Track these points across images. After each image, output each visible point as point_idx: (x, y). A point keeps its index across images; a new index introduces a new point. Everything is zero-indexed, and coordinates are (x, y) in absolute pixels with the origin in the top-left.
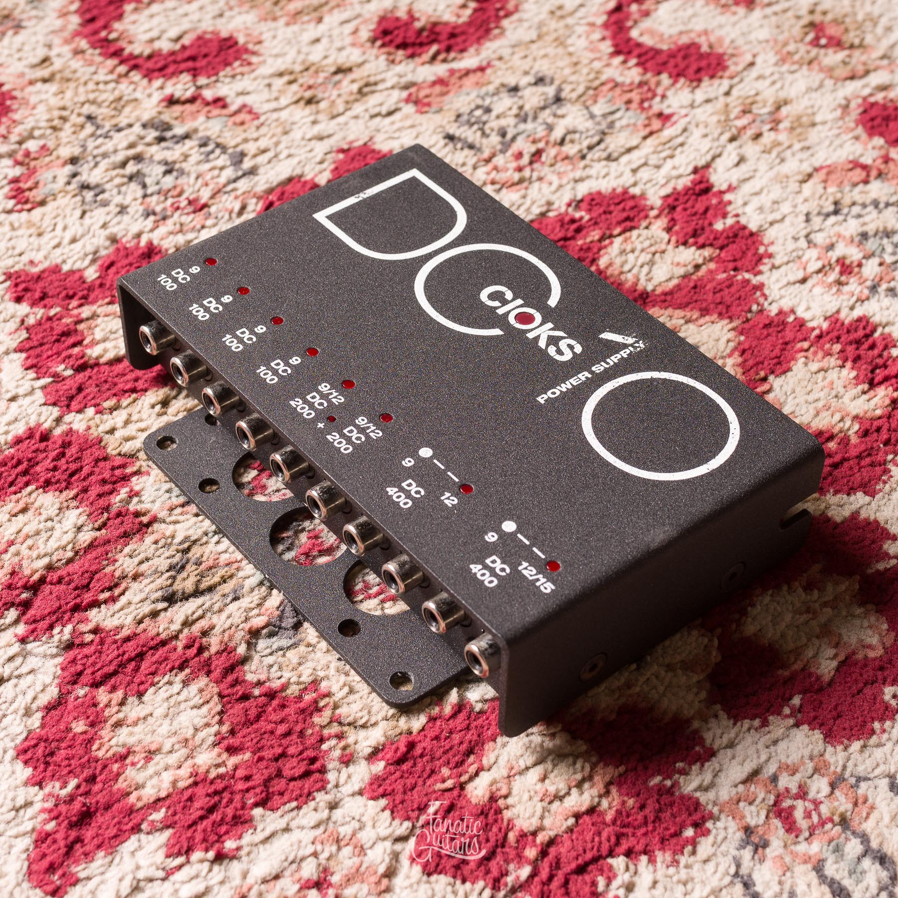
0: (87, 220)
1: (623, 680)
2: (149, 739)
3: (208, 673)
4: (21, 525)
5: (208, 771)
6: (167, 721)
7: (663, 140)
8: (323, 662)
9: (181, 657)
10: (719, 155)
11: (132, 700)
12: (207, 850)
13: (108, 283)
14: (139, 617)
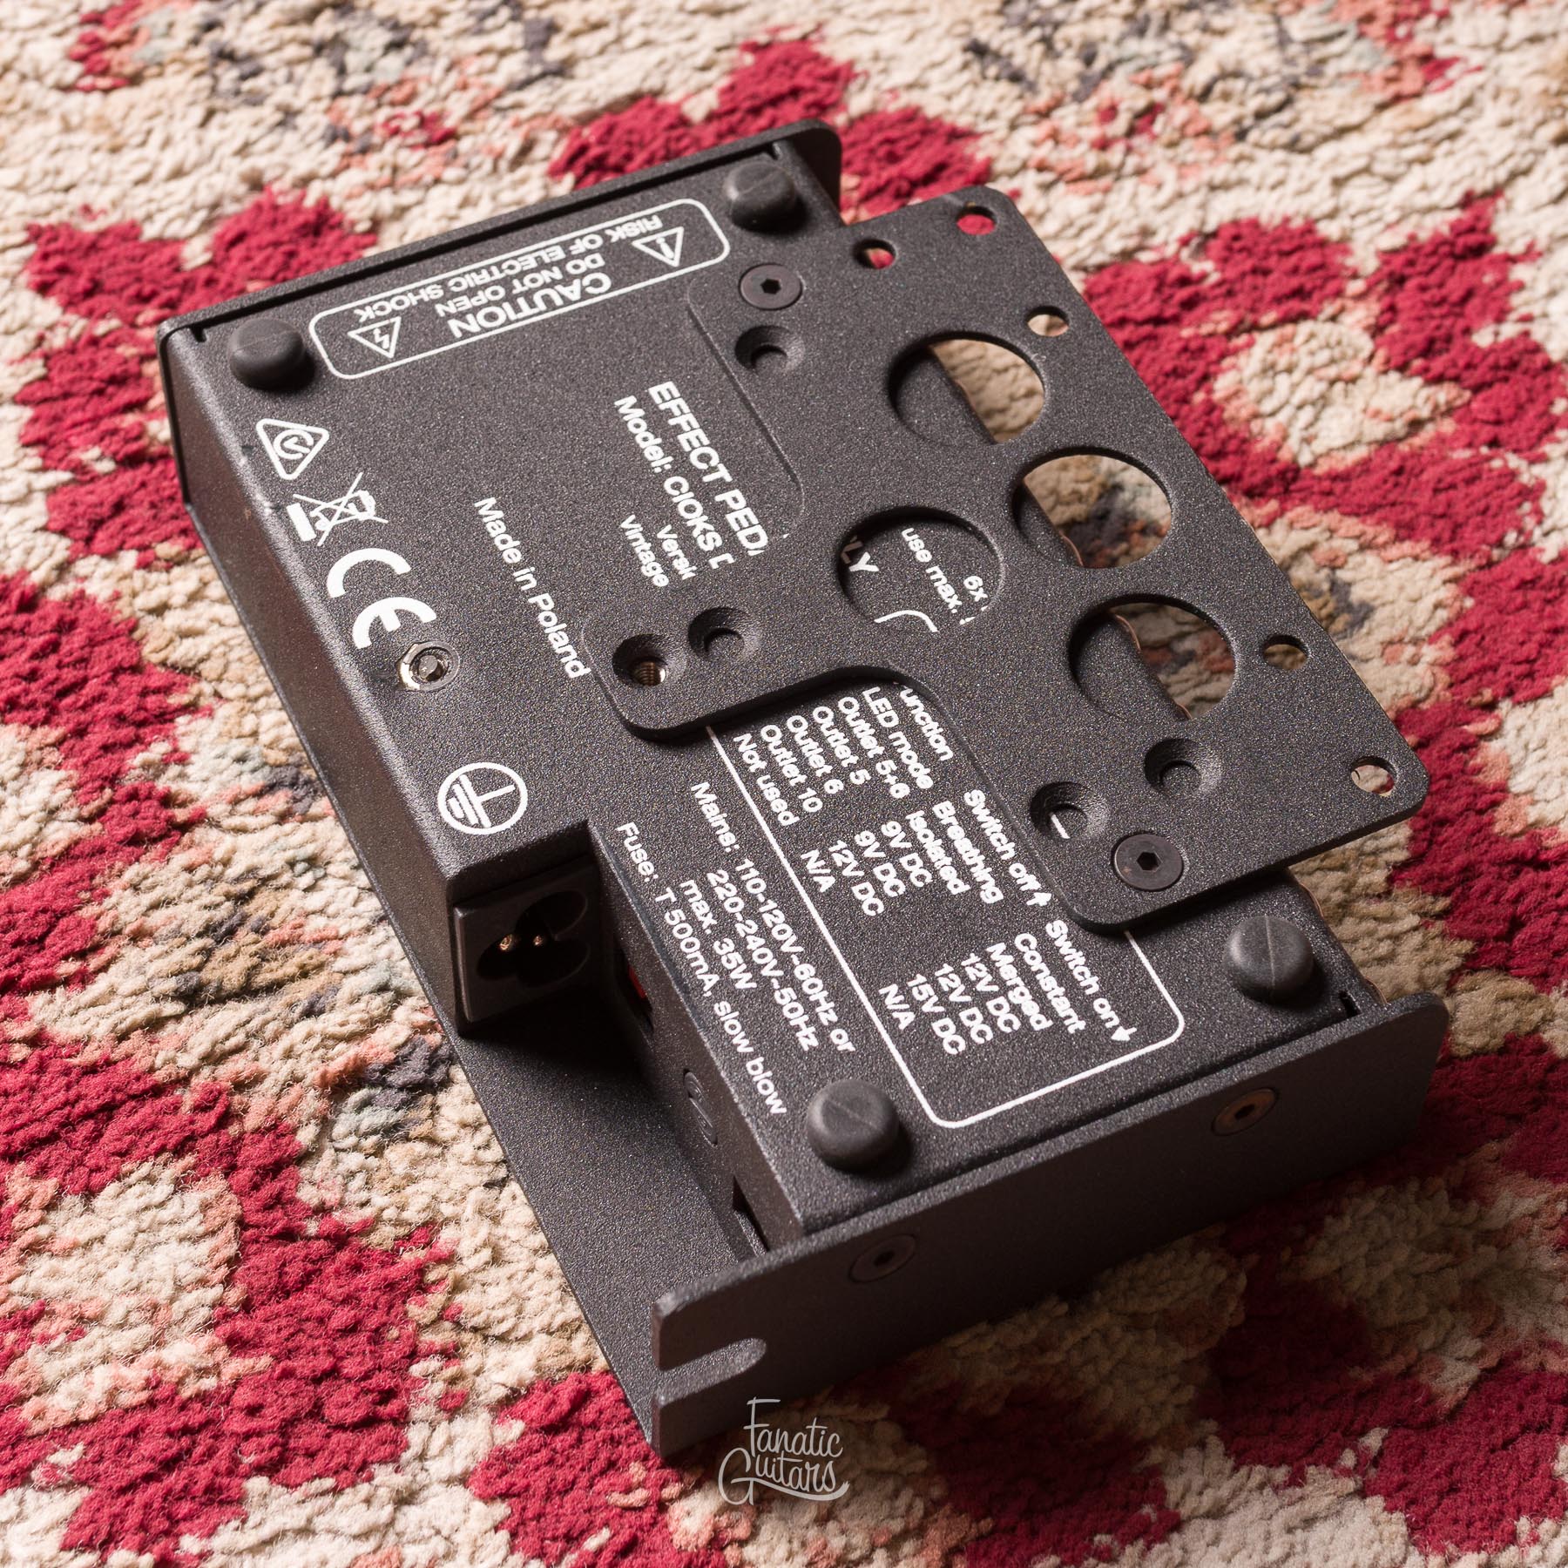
0: (213, 133)
1: (1033, 1334)
2: (84, 1292)
3: (230, 1170)
5: (181, 1382)
6: (127, 1261)
7: (1416, 120)
8: (456, 1185)
9: (182, 1128)
10: (1526, 172)
11: (72, 1201)
12: (141, 1550)
13: (224, 279)
14: (123, 1026)
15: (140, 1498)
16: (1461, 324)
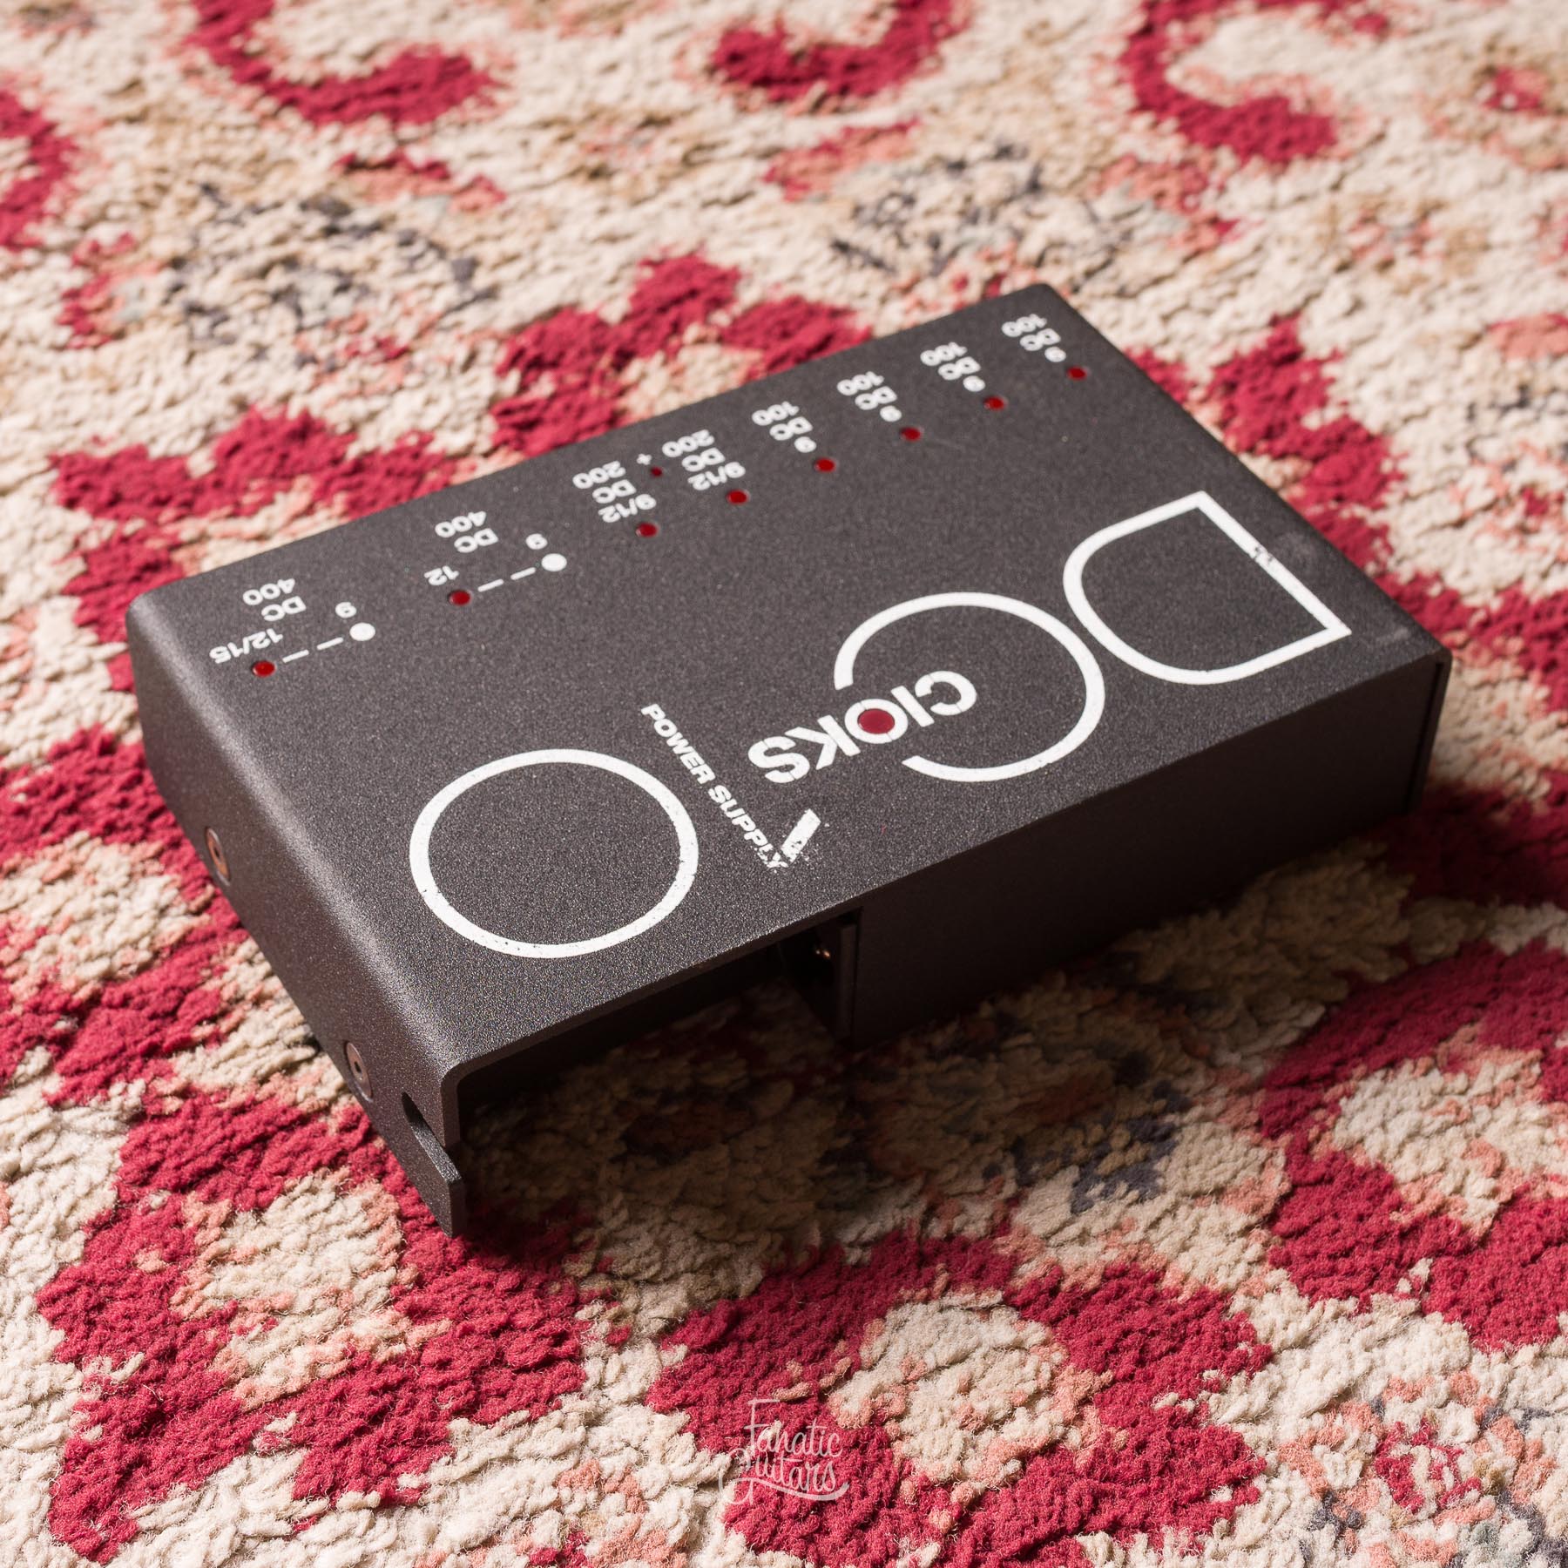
0: (197, 368)
1: (1112, 1219)
2: (271, 1288)
3: (381, 1176)
4: (59, 901)
5: (373, 1350)
6: (305, 1258)
7: (1220, 265)
9: (334, 1146)
10: (1318, 295)
11: (245, 1217)
12: (366, 1490)
13: (229, 482)
14: (263, 1071)
15: (356, 1448)
16: (1290, 415)
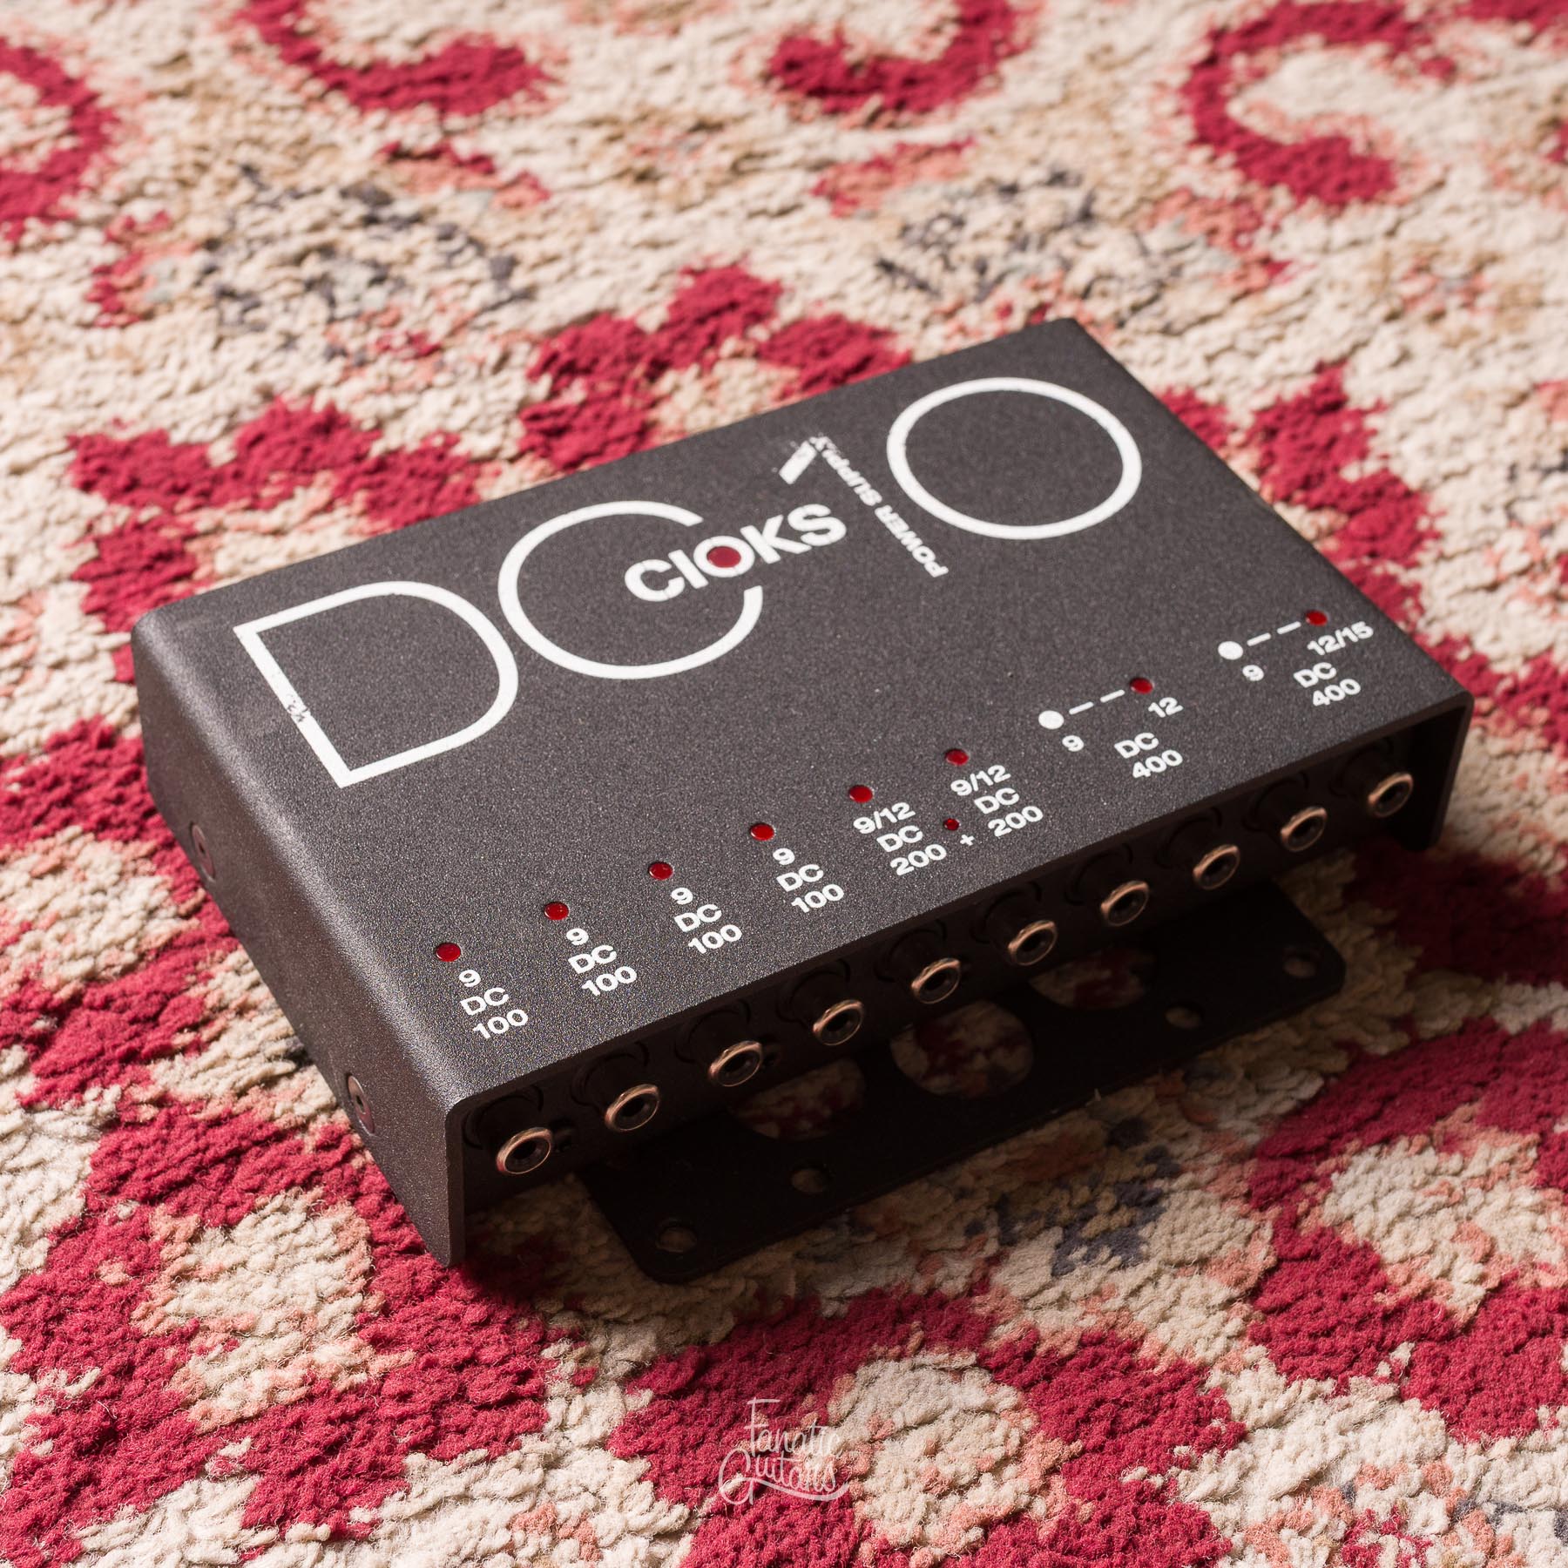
0: (224, 354)
2: (234, 1308)
3: (354, 1199)
4: (47, 896)
5: (334, 1378)
6: (271, 1279)
7: (1268, 307)
9: (308, 1165)
10: (1364, 344)
11: (213, 1233)
12: (317, 1522)
13: (249, 472)
14: (241, 1084)
16: (1329, 465)
